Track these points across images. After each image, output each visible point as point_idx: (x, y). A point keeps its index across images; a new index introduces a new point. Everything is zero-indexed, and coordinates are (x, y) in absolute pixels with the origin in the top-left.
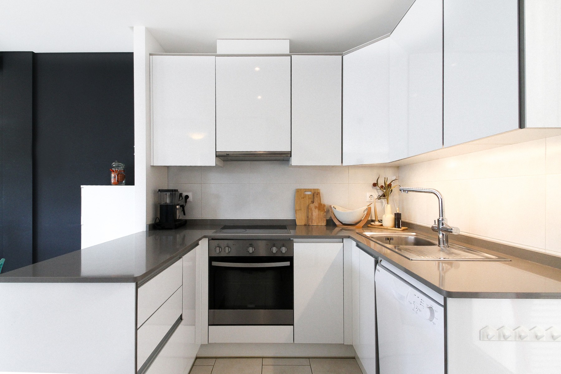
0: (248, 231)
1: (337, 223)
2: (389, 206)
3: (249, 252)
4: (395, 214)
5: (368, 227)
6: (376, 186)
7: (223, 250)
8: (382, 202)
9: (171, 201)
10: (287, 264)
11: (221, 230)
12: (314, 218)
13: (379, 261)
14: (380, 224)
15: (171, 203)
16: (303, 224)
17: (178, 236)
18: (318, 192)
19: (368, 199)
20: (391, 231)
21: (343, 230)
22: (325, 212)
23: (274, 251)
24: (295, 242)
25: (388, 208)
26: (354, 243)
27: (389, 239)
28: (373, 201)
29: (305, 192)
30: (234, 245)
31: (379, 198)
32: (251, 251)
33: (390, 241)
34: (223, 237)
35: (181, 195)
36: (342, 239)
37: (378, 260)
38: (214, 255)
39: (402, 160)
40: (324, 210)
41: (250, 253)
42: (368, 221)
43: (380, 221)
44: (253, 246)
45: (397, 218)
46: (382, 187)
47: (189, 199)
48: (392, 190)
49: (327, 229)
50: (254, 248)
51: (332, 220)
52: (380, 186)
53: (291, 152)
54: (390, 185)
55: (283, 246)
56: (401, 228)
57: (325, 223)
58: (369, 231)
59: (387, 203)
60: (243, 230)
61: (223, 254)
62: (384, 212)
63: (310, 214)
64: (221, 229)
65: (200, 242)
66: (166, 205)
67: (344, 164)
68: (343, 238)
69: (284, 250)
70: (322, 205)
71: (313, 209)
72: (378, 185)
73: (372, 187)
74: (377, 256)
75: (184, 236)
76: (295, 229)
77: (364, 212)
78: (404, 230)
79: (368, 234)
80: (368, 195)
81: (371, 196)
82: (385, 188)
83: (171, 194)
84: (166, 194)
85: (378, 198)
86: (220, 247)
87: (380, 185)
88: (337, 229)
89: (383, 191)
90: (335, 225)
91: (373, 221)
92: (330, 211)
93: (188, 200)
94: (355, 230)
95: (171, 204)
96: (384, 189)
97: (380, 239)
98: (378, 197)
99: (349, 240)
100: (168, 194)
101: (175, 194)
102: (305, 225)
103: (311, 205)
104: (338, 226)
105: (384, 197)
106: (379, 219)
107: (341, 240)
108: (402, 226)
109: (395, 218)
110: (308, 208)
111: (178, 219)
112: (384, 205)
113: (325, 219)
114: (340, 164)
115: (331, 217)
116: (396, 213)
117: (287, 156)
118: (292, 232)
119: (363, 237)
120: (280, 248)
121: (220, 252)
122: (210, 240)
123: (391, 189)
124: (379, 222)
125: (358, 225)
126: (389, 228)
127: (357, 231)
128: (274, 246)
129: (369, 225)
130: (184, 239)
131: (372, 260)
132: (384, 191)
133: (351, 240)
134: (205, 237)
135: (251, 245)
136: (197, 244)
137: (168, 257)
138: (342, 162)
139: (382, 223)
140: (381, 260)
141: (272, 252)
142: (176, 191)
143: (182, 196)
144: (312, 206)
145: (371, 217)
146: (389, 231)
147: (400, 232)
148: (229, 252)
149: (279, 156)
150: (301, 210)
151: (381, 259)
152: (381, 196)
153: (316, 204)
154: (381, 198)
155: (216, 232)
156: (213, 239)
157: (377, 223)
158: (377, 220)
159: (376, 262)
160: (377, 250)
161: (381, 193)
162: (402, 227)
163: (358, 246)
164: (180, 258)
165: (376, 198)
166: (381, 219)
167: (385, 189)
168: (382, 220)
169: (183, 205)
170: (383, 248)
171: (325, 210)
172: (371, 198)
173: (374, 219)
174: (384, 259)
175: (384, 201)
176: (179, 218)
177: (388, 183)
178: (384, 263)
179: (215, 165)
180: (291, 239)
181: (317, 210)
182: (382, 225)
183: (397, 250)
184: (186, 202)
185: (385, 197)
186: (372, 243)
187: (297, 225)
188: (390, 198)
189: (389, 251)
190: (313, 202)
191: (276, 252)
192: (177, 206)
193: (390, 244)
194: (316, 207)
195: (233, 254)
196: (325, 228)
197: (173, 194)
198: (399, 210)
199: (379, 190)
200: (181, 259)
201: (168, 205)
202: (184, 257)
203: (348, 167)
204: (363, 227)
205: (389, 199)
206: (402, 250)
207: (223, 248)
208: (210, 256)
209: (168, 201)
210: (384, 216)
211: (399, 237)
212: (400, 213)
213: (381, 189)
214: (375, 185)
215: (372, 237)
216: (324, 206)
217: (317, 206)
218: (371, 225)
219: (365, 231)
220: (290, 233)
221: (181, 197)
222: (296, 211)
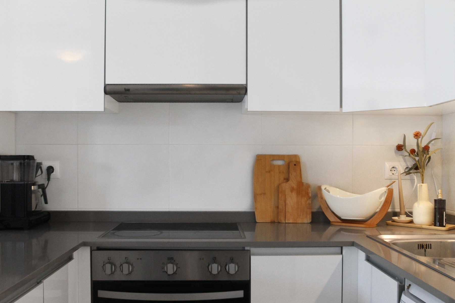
0: (166, 233)
1: (332, 218)
2: (425, 186)
3: (167, 272)
4: (435, 201)
5: (388, 225)
6: (402, 150)
7: (118, 269)
8: (412, 180)
9: (21, 178)
10: (239, 294)
11: (114, 231)
12: (289, 209)
13: (406, 287)
14: (409, 219)
15: (21, 181)
16: (269, 220)
17: (34, 241)
18: (296, 161)
19: (388, 174)
20: (428, 232)
21: (342, 232)
22: (310, 198)
23: (215, 272)
24: (254, 255)
25: (424, 189)
26: (362, 255)
27: (425, 246)
28: (397, 177)
29: (273, 160)
30: (138, 259)
31: (408, 172)
32: (170, 272)
33: (425, 251)
34: (118, 246)
35: (39, 166)
36: (340, 248)
37: (404, 285)
38: (101, 277)
39: (442, 103)
40: (307, 194)
41: (169, 275)
42: (388, 213)
43: (409, 214)
44: (174, 261)
45: (439, 208)
46: (413, 151)
47: (54, 173)
48: (430, 158)
49: (313, 230)
50: (177, 266)
51: (323, 213)
52: (409, 150)
53: (247, 84)
54: (426, 148)
55: (232, 261)
56: (445, 226)
57: (308, 219)
58: (389, 232)
59: (421, 182)
60: (156, 231)
61: (118, 277)
62: (415, 197)
63: (281, 202)
64: (112, 230)
65: (75, 254)
66: (12, 184)
67: (345, 109)
68: (341, 246)
69: (232, 268)
70: (304, 184)
71: (288, 192)
72: (405, 148)
73: (395, 152)
74: (403, 277)
75: (46, 242)
76: (253, 229)
77: (380, 198)
78: (449, 230)
79: (387, 237)
80: (388, 166)
81: (394, 169)
82: (417, 153)
83: (21, 163)
84: (12, 164)
85: (405, 172)
86: (112, 264)
87: (409, 148)
88: (331, 230)
89: (415, 160)
90: (328, 223)
91: (396, 214)
92: (319, 196)
93: (52, 175)
94: (365, 230)
95: (21, 183)
96: (416, 156)
97: (407, 246)
98: (407, 170)
99: (354, 249)
100: (16, 163)
101: (29, 164)
102: (273, 222)
103: (284, 185)
104: (333, 223)
105: (416, 171)
106: (407, 210)
107: (338, 249)
108: (447, 223)
109: (435, 209)
110: (278, 190)
111: (34, 211)
112: (417, 185)
113: (309, 211)
114: (337, 109)
115: (320, 207)
116: (436, 199)
117: (239, 94)
118: (248, 236)
119: (378, 244)
120: (226, 265)
121: (112, 273)
122: (94, 250)
123: (428, 156)
124: (408, 216)
125: (369, 222)
126: (424, 226)
127: (368, 233)
128: (214, 260)
129: (390, 222)
130: (45, 248)
131: (394, 284)
132: (417, 158)
133: (357, 249)
134: (84, 244)
135: (171, 260)
136: (70, 258)
137: (17, 280)
138: (341, 106)
139: (412, 217)
140: (410, 285)
141: (211, 273)
142: (30, 158)
143: (41, 168)
144: (286, 186)
145: (394, 207)
146: (424, 231)
147: (443, 233)
148: (130, 273)
149: (224, 92)
150: (264, 194)
151: (411, 283)
152: (411, 169)
153: (293, 183)
154: (411, 171)
155: (104, 236)
156: (99, 249)
157: (403, 218)
158: (403, 212)
159: (402, 290)
160: (401, 266)
161: (410, 163)
162: (447, 225)
163: (368, 259)
164: (39, 283)
165: (402, 171)
166: (410, 210)
167: (418, 155)
168: (411, 213)
169: (44, 184)
170: (414, 262)
171: (310, 195)
172: (394, 172)
173: (398, 210)
174: (416, 283)
175: (416, 177)
176: (36, 208)
177: (423, 145)
178: (415, 290)
179: (102, 110)
180: (246, 248)
181: (294, 195)
182: (411, 222)
183: (437, 266)
184: (49, 179)
185: (418, 169)
186: (394, 255)
187: (256, 222)
188: (427, 172)
189: (423, 268)
190: (287, 180)
191: (218, 273)
192: (33, 187)
193: (425, 256)
194: (292, 189)
195: (137, 276)
196: (309, 227)
197: (26, 164)
198: (441, 194)
199: (408, 158)
200: (41, 286)
201: (15, 184)
202: (47, 281)
203: (353, 114)
204: (378, 225)
205: (425, 175)
206: (446, 266)
207: (118, 265)
208: (94, 279)
209: (16, 177)
210: (416, 205)
211: (441, 242)
212: (443, 199)
213: (411, 154)
214: (400, 148)
215: (394, 244)
216: (308, 186)
217: (295, 187)
218: (394, 221)
219: (381, 232)
220: (245, 238)
221: (40, 170)
222: (256, 196)
